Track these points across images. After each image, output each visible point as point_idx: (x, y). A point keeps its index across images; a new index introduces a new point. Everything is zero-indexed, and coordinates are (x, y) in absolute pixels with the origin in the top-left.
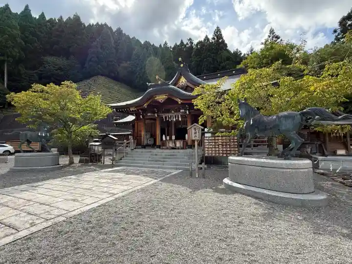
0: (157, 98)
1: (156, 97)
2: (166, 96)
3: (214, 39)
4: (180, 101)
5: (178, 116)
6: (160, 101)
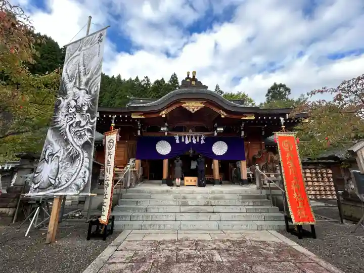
0: (186, 105)
1: (185, 103)
2: (202, 103)
4: (223, 115)
5: (200, 138)
6: (191, 110)
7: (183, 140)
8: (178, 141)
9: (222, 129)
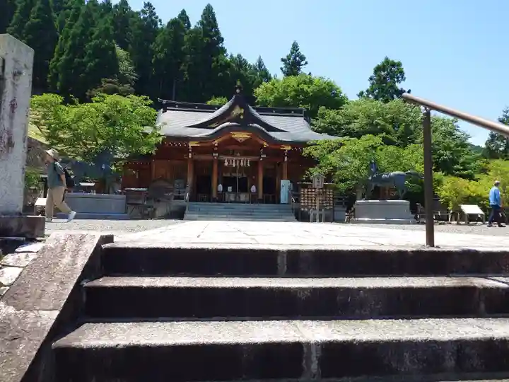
0: (235, 136)
2: (248, 135)
3: (202, 23)
4: (265, 145)
5: (247, 161)
6: (239, 140)
7: (231, 163)
8: (226, 164)
9: (265, 156)
